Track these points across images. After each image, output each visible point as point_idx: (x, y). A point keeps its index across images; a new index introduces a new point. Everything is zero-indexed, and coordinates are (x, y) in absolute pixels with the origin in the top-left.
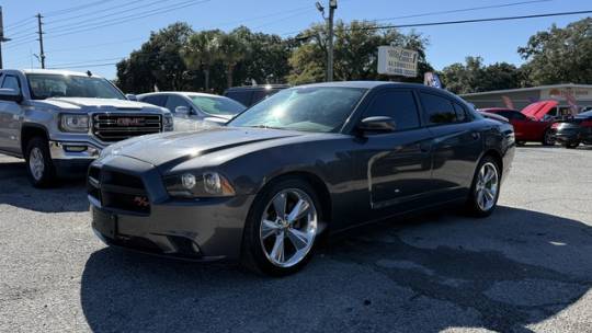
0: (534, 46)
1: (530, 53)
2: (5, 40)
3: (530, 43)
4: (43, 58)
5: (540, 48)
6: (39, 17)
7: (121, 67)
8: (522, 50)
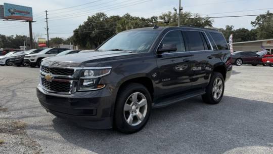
0: (259, 21)
1: (257, 24)
2: (33, 22)
3: (256, 19)
4: (48, 29)
5: (261, 22)
6: (46, 11)
7: (76, 32)
8: (252, 23)
